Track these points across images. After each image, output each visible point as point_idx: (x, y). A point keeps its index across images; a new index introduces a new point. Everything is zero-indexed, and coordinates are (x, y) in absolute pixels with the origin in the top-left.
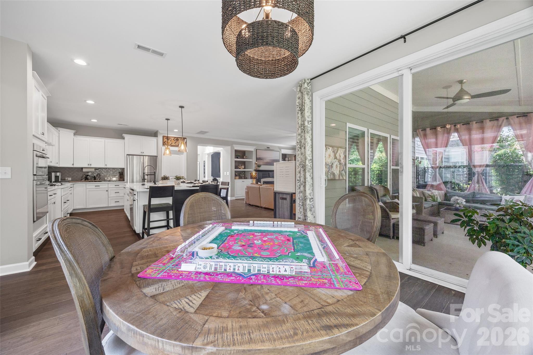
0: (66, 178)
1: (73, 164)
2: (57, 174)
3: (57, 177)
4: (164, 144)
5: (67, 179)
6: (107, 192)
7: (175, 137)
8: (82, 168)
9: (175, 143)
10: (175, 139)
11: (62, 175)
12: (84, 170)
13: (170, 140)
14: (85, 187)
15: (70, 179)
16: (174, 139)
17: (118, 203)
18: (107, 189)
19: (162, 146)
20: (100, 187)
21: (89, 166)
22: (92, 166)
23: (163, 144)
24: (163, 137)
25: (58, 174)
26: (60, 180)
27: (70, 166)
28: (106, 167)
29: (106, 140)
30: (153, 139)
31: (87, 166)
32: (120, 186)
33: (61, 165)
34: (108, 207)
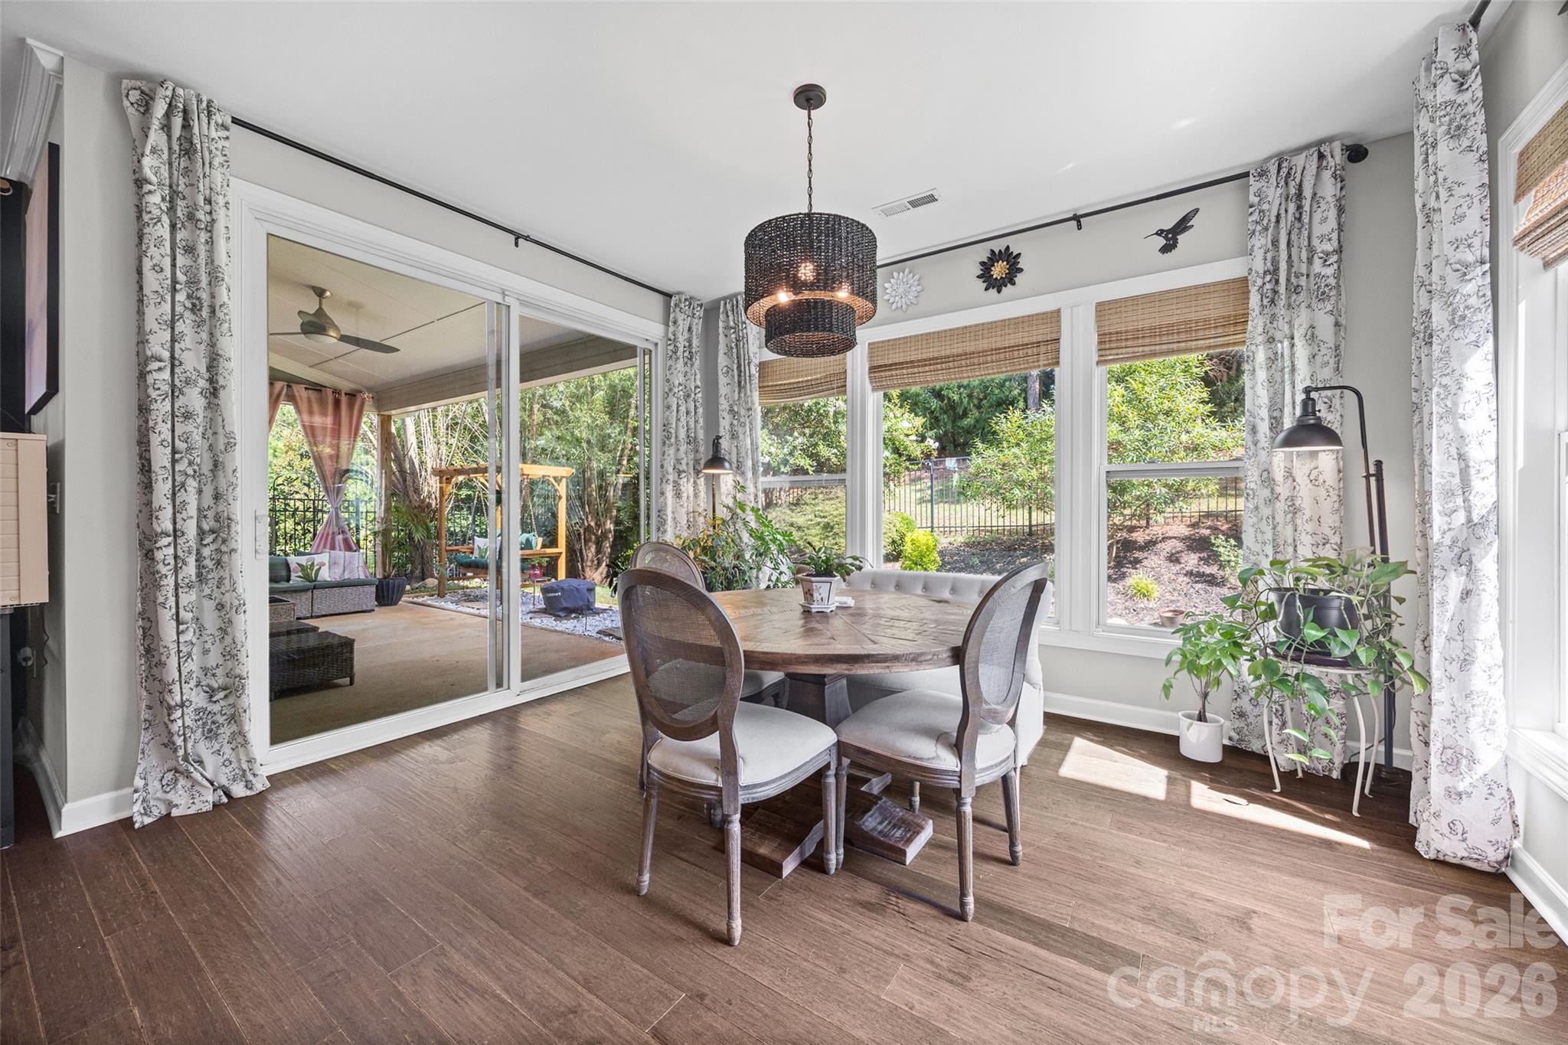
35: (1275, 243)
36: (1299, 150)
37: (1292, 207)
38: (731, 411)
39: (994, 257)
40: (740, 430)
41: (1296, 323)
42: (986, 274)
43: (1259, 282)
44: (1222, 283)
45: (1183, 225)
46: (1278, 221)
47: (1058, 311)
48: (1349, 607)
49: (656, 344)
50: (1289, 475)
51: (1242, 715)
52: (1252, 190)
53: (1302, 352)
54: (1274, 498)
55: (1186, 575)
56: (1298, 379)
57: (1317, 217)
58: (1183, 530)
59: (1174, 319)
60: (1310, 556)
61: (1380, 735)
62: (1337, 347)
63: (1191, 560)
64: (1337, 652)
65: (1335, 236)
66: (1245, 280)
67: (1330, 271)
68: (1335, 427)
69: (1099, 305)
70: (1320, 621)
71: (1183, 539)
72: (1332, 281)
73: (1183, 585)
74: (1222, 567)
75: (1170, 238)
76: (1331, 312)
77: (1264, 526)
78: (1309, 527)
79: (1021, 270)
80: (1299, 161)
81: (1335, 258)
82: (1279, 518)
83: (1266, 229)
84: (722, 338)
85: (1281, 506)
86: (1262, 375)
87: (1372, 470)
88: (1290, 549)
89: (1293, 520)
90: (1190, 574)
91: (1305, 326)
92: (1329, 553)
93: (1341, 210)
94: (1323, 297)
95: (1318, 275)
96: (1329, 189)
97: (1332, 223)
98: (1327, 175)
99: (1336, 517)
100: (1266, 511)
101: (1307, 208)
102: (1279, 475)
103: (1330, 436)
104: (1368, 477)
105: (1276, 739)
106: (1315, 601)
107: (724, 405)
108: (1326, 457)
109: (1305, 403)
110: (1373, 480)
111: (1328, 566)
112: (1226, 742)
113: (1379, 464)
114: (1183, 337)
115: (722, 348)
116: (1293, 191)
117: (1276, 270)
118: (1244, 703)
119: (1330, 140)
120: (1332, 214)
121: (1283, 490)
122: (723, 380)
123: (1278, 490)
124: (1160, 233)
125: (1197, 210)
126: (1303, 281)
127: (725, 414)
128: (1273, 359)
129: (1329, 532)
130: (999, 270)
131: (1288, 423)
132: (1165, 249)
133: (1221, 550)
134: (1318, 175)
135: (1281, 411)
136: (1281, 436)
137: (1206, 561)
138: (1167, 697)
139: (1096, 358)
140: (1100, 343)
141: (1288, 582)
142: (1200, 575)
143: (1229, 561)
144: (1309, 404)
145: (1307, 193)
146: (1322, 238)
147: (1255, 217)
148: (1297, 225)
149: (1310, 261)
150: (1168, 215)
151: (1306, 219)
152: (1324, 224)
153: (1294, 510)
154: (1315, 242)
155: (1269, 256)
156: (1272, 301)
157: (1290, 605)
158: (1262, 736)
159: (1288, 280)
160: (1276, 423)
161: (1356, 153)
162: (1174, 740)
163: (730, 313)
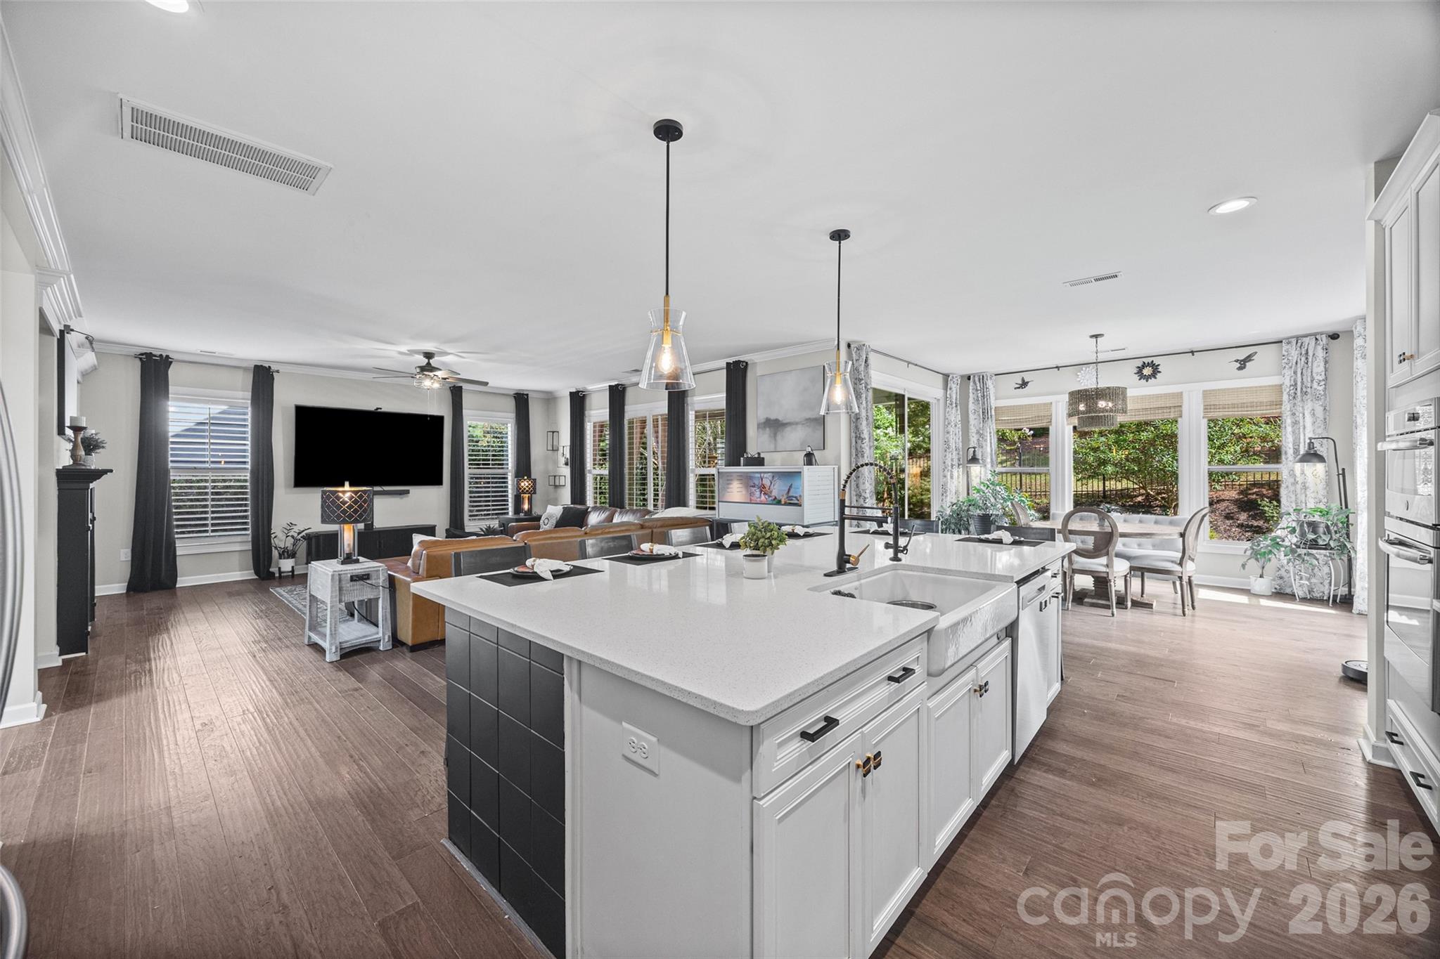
35: (1295, 373)
36: (1306, 336)
37: (1303, 359)
38: (978, 432)
39: (1144, 366)
40: (984, 443)
41: (1306, 408)
42: (1140, 371)
43: (1288, 390)
44: (1269, 386)
45: (1249, 358)
46: (1296, 363)
47: (1182, 393)
48: (1327, 527)
49: (938, 400)
50: (1303, 473)
51: (1281, 578)
52: (1284, 349)
53: (1309, 420)
54: (1296, 483)
55: (1238, 527)
56: (1307, 431)
57: (1315, 364)
58: (1233, 494)
59: (1245, 401)
60: (1313, 507)
61: (1344, 580)
62: (1325, 419)
63: (1243, 517)
64: (1321, 542)
65: (1323, 373)
66: (1281, 385)
67: (1321, 388)
68: (1325, 455)
69: (1204, 391)
70: (1314, 532)
71: (1236, 502)
72: (1323, 393)
73: (1236, 533)
74: (1267, 521)
75: (1243, 364)
76: (1322, 405)
77: (1291, 494)
78: (1313, 495)
79: (1160, 372)
80: (1306, 340)
81: (1323, 383)
82: (1298, 491)
83: (1291, 367)
84: (971, 395)
85: (1299, 486)
86: (1289, 429)
87: (1341, 472)
88: (1304, 505)
89: (1305, 492)
90: (1241, 526)
91: (1311, 409)
92: (1322, 506)
93: (1326, 362)
94: (1318, 399)
95: (1315, 389)
96: (1320, 353)
97: (1322, 368)
98: (1319, 348)
99: (1325, 491)
100: (1292, 488)
101: (1310, 360)
102: (1298, 473)
103: (1321, 459)
104: (1338, 475)
105: (1298, 584)
106: (1313, 526)
107: (973, 430)
108: (1320, 467)
109: (1309, 444)
110: (1341, 476)
111: (1321, 512)
112: (1274, 590)
113: (1343, 470)
114: (1250, 409)
115: (971, 400)
116: (1303, 353)
117: (1296, 384)
118: (1282, 572)
119: (1322, 334)
120: (1322, 364)
121: (1299, 479)
122: (972, 417)
123: (1297, 479)
124: (1237, 361)
125: (1256, 353)
126: (1309, 390)
127: (974, 435)
128: (1295, 423)
129: (1322, 497)
130: (1147, 371)
131: (1302, 452)
132: (1240, 369)
133: (1266, 509)
134: (1315, 348)
135: (1299, 446)
136: (1299, 457)
137: (1254, 517)
138: (1244, 568)
139: (1202, 415)
140: (1205, 409)
141: (1302, 518)
142: (1248, 526)
143: (1273, 517)
144: (1311, 445)
145: (1311, 353)
146: (1317, 374)
147: (1286, 361)
148: (1306, 366)
149: (1312, 381)
150: (1243, 353)
151: (1310, 364)
152: (1319, 367)
153: (1305, 488)
154: (1314, 375)
155: (1292, 379)
156: (1294, 397)
157: (1302, 526)
158: (1291, 586)
159: (1302, 389)
160: (1296, 451)
161: (1334, 336)
162: (1249, 590)
163: (978, 382)
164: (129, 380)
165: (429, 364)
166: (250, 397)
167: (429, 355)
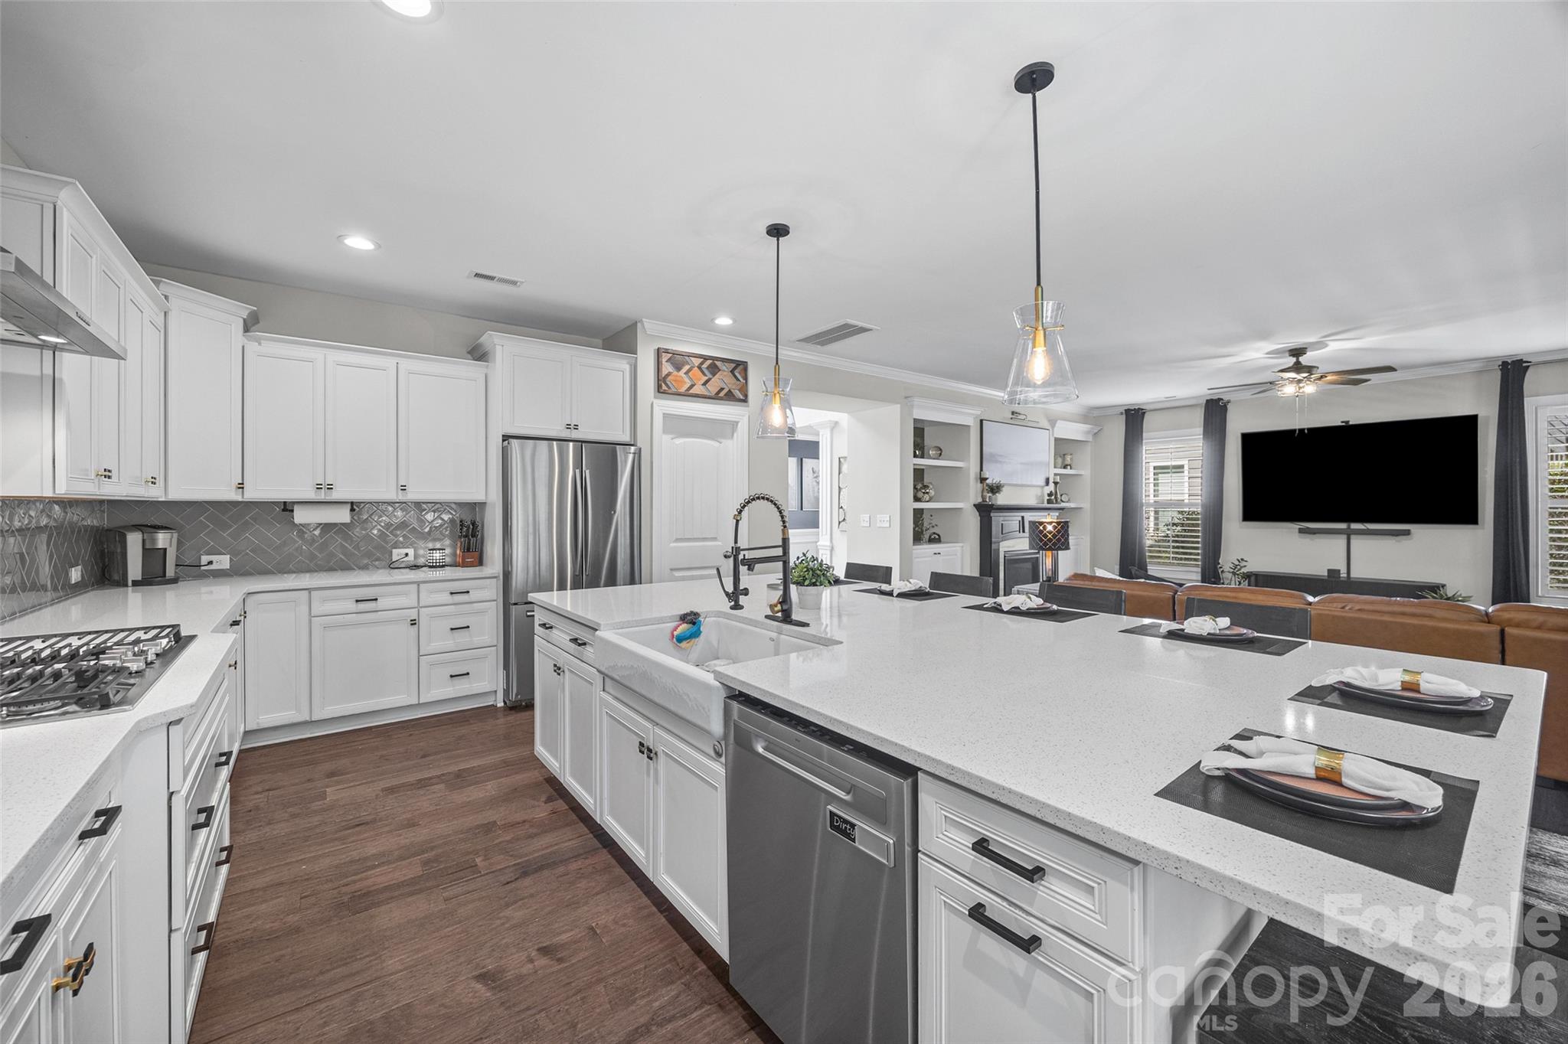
0: (205, 559)
1: (241, 486)
2: (154, 541)
3: (153, 557)
4: (664, 387)
5: (211, 563)
6: (414, 629)
7: (705, 358)
8: (287, 508)
9: (705, 384)
10: (705, 366)
11: (180, 543)
12: (301, 516)
13: (687, 367)
14: (305, 608)
15: (223, 562)
16: (699, 368)
17: (464, 679)
18: (413, 614)
19: (655, 397)
20: (382, 603)
21: (322, 496)
22: (335, 496)
23: (659, 387)
24: (659, 352)
25: (162, 539)
26: (170, 572)
27: (227, 493)
28: (401, 497)
29: (401, 361)
30: (616, 364)
31: (311, 495)
32: (474, 595)
33: (178, 492)
34: (419, 704)
164: (1117, 430)
165: (1298, 363)
166: (1202, 432)
167: (1297, 352)
